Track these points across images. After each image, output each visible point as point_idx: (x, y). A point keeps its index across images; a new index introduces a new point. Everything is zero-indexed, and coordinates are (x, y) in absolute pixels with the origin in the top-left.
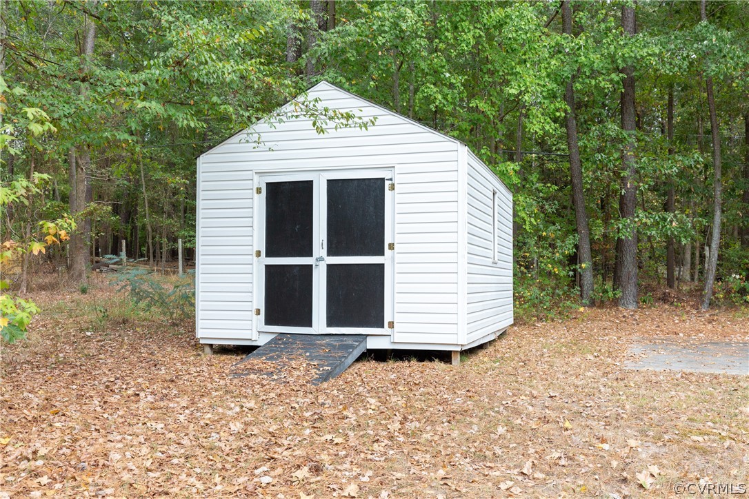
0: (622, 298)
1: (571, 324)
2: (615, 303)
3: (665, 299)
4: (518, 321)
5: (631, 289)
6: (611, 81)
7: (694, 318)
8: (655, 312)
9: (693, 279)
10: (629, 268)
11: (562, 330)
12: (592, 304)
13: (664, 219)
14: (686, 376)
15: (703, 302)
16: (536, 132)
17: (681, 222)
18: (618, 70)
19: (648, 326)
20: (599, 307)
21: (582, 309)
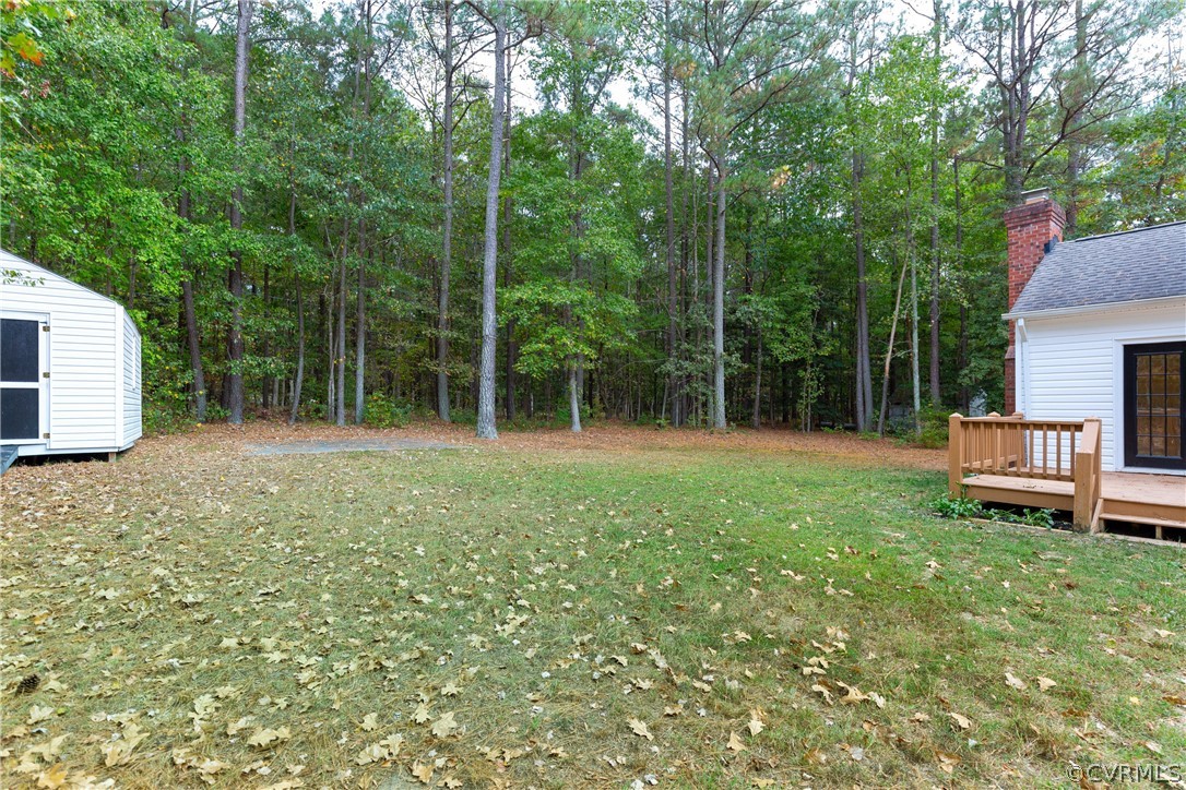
0: (231, 416)
1: (191, 435)
2: (225, 420)
3: (263, 417)
4: (145, 436)
5: (238, 410)
6: (226, 261)
7: (285, 429)
8: (257, 425)
9: (280, 404)
10: (237, 394)
11: (185, 440)
12: (206, 422)
13: (265, 362)
14: (285, 455)
15: (290, 418)
16: (161, 292)
17: (277, 364)
18: (231, 254)
19: (252, 434)
20: (211, 423)
21: (199, 425)
